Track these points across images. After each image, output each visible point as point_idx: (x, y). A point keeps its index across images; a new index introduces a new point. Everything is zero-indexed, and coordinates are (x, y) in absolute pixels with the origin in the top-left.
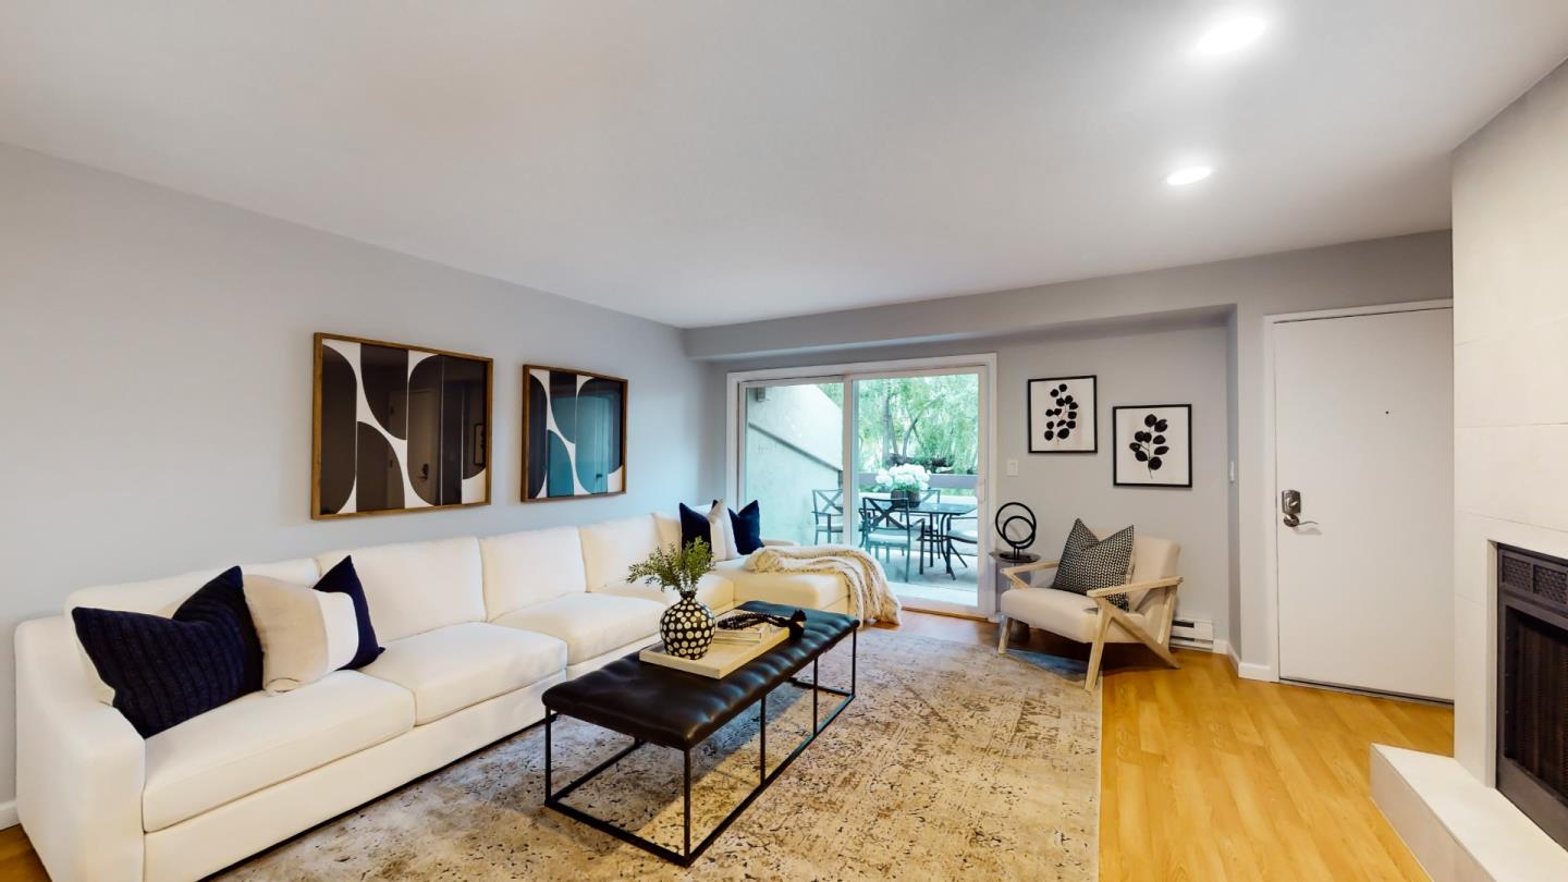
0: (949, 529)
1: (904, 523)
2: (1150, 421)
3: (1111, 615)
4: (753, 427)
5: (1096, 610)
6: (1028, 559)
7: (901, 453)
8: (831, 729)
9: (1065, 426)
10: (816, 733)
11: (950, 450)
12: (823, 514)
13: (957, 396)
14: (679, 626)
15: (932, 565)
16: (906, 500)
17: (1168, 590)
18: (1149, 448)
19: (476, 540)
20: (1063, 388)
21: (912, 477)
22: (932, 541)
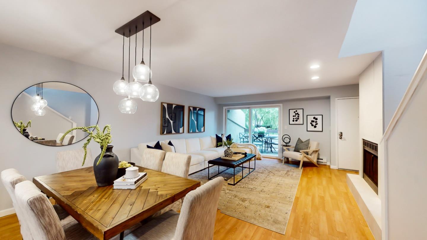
0: (271, 141)
1: (261, 140)
2: (314, 118)
3: (304, 155)
4: (228, 119)
5: (301, 154)
6: (289, 146)
7: (259, 124)
8: (252, 173)
9: (297, 119)
10: (249, 173)
11: (271, 124)
12: (241, 138)
13: (273, 111)
14: (228, 152)
15: (267, 150)
16: (261, 135)
17: (316, 151)
18: (314, 124)
19: (184, 140)
20: (296, 111)
21: (263, 130)
22: (267, 144)
